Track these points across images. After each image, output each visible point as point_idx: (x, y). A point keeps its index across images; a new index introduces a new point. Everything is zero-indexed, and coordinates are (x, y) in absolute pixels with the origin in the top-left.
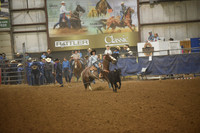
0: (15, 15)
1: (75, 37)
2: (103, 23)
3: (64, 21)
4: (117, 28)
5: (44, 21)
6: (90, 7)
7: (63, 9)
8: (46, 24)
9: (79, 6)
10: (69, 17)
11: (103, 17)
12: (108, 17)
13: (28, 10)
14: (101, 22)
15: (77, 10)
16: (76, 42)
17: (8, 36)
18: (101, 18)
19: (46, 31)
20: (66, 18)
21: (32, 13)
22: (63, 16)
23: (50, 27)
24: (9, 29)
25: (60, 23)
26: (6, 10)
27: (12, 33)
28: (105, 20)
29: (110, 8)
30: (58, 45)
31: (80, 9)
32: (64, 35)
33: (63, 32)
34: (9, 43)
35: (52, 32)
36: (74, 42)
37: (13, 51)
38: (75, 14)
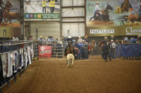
0: (64, 10)
1: (105, 27)
2: (125, 18)
3: (97, 15)
4: (136, 22)
5: (83, 15)
6: (117, 7)
7: (97, 7)
8: (84, 17)
9: (108, 5)
10: (101, 13)
11: (125, 14)
12: (129, 14)
13: (73, 7)
15: (107, 8)
16: (105, 31)
17: (58, 25)
19: (85, 22)
21: (76, 10)
23: (88, 19)
24: (59, 20)
25: (95, 17)
26: (58, 7)
27: (61, 23)
28: (127, 16)
29: (131, 7)
32: (96, 26)
33: (96, 23)
34: (59, 29)
35: (89, 23)
36: (104, 31)
37: (61, 36)
38: (106, 11)
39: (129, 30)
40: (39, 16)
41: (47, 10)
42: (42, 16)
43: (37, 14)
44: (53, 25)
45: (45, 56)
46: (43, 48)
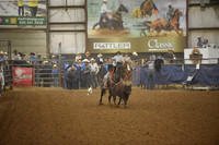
0: (53, 12)
1: (116, 39)
2: (147, 25)
3: (104, 21)
4: (163, 32)
5: (83, 20)
6: (134, 8)
7: (104, 8)
9: (122, 6)
10: (110, 17)
11: (147, 18)
12: (153, 18)
13: (66, 7)
14: (145, 24)
15: (120, 10)
16: (116, 44)
17: (44, 34)
18: (145, 19)
19: (85, 31)
20: (107, 18)
21: (71, 11)
22: (104, 16)
23: (90, 27)
24: (45, 27)
25: (101, 23)
26: (44, 7)
27: (48, 31)
28: (150, 23)
29: (156, 9)
30: (97, 46)
31: (122, 8)
32: (104, 37)
33: (102, 33)
34: (45, 42)
35: (91, 33)
36: (114, 45)
37: (49, 52)
38: (117, 14)
39: (153, 44)
40: (13, 21)
41: (25, 11)
42: (18, 21)
43: (9, 17)
44: (36, 35)
45: (23, 84)
46: (19, 71)
